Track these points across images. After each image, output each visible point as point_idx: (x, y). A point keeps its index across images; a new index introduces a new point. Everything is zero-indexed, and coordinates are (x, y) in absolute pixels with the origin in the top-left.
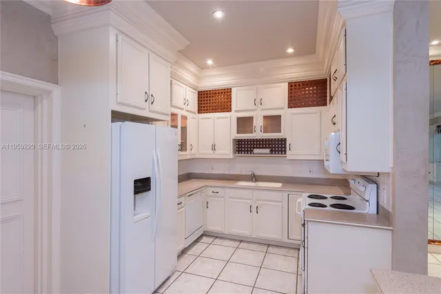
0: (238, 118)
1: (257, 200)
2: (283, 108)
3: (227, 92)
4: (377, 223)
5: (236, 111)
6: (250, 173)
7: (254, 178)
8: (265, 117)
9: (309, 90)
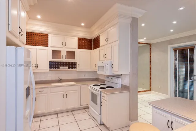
0: (52, 51)
1: (66, 91)
2: (75, 49)
3: (46, 36)
4: (121, 90)
5: (51, 47)
6: (58, 79)
7: (59, 81)
8: (67, 52)
9: (84, 43)
